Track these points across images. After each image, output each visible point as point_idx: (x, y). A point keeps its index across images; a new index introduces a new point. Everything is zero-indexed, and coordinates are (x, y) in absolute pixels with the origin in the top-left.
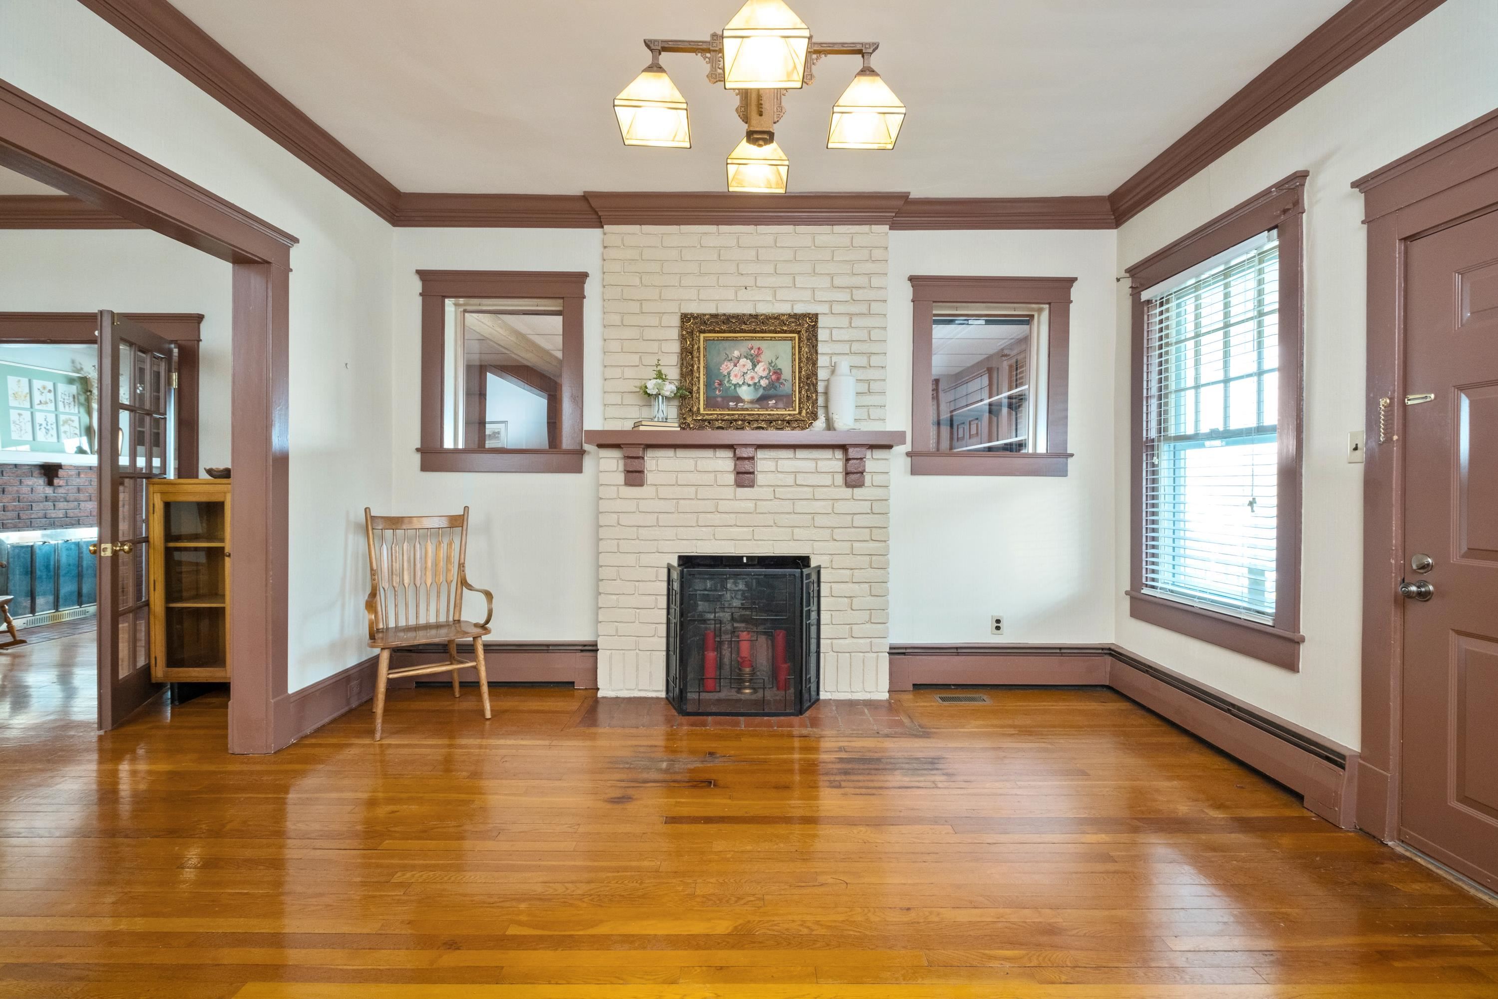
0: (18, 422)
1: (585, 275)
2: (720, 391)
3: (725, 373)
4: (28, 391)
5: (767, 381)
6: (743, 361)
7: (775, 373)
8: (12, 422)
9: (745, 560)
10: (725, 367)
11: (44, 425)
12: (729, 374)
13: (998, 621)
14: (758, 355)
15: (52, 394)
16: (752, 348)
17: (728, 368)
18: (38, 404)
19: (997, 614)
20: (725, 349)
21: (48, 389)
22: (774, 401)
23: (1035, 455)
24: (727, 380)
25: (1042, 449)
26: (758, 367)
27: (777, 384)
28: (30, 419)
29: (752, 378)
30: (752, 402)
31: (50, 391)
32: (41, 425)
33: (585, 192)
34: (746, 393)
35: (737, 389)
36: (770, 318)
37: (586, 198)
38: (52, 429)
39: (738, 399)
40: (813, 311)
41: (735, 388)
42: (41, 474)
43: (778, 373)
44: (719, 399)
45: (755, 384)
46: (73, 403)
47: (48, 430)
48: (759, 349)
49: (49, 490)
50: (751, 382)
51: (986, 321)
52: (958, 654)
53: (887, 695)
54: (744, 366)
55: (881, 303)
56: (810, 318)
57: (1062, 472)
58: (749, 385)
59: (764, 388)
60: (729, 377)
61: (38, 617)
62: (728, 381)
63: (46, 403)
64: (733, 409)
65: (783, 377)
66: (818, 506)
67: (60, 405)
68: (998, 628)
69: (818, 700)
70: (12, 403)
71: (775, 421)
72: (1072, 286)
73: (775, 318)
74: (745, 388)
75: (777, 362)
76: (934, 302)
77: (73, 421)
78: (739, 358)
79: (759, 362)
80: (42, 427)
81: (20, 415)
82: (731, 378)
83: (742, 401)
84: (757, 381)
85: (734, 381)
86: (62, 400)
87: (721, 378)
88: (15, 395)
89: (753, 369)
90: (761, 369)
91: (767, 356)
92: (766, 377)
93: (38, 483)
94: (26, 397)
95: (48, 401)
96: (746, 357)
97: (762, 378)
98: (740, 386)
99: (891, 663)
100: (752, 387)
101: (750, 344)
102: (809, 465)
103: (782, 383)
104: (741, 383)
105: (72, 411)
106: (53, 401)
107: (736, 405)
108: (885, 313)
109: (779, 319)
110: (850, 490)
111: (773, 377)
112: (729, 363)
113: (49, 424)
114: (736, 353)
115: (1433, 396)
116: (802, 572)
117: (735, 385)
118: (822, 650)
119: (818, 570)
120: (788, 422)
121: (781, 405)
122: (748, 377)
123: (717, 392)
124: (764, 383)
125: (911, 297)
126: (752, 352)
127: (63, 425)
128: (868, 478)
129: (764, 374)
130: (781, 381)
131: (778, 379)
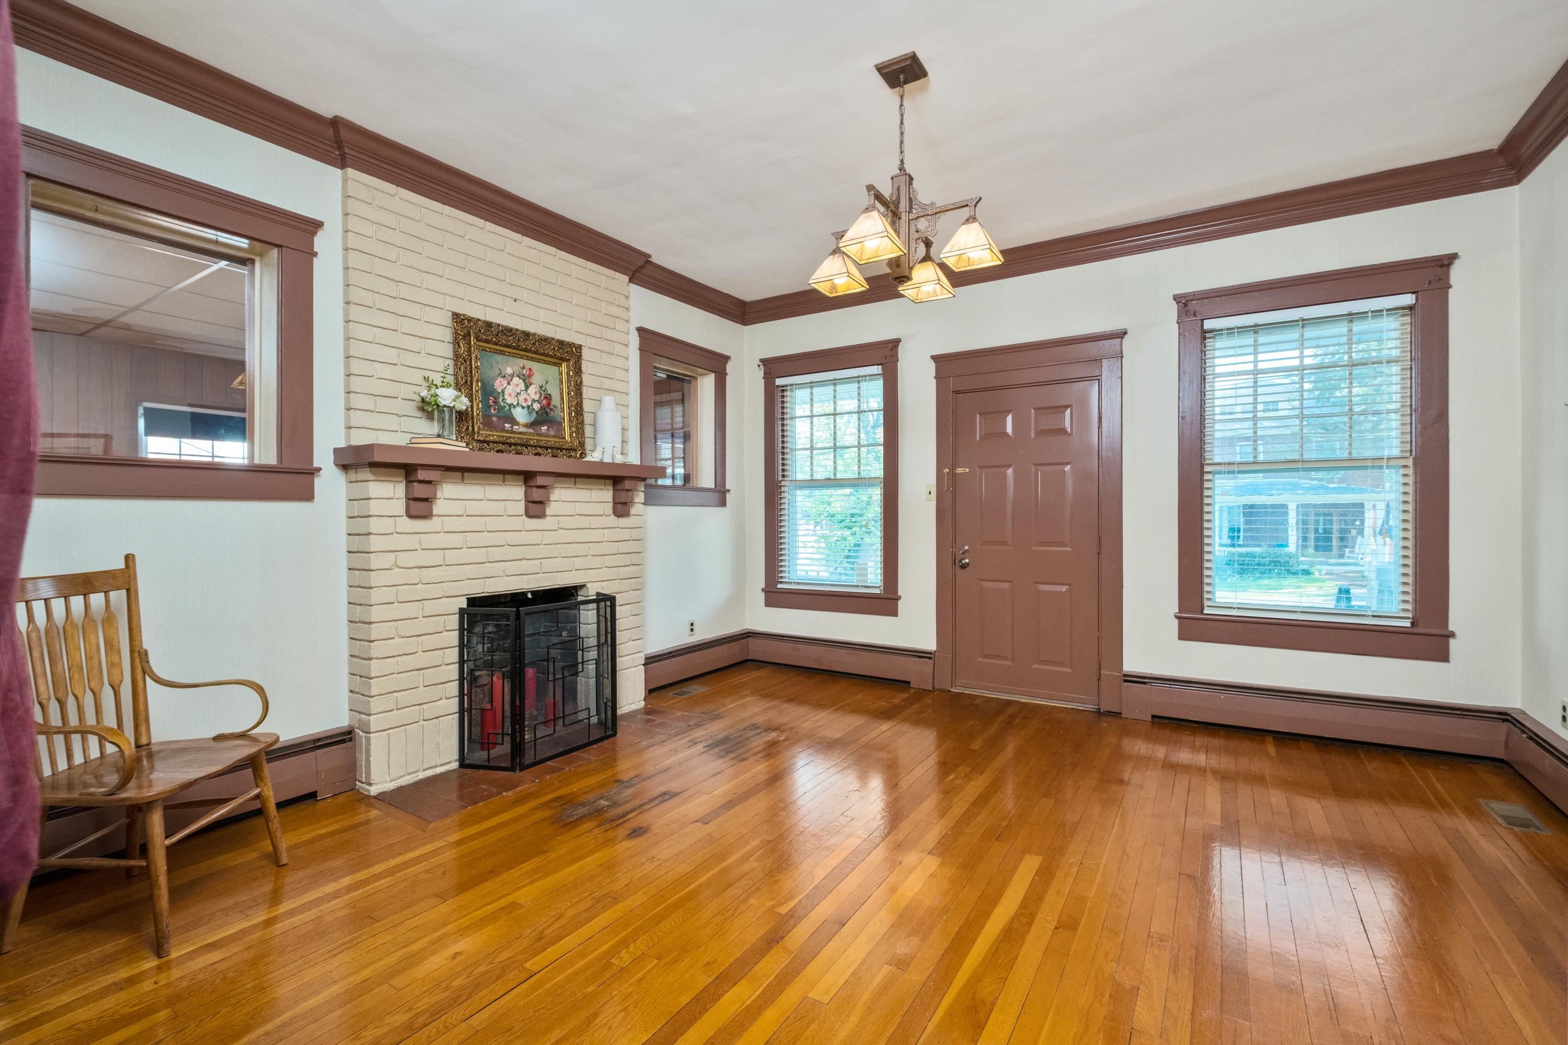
1: (318, 225)
2: (495, 409)
3: (499, 390)
5: (539, 405)
6: (516, 380)
7: (545, 398)
9: (530, 596)
10: (499, 384)
12: (503, 392)
13: (692, 624)
14: (530, 376)
16: (524, 368)
17: (502, 385)
19: (691, 619)
20: (497, 363)
22: (546, 428)
23: (711, 490)
24: (501, 398)
25: (709, 484)
26: (530, 389)
27: (548, 410)
29: (526, 400)
30: (526, 426)
33: (336, 117)
34: (521, 415)
35: (512, 409)
36: (541, 339)
37: (336, 123)
39: (513, 421)
40: (577, 342)
41: (510, 409)
43: (548, 397)
44: (494, 419)
45: (528, 407)
48: (530, 369)
50: (524, 405)
51: (667, 375)
52: (672, 657)
53: (643, 703)
54: (517, 385)
55: (624, 346)
56: (575, 348)
57: (723, 504)
58: (523, 407)
59: (537, 413)
60: (503, 395)
62: (503, 400)
64: (507, 432)
65: (553, 403)
68: (693, 629)
71: (547, 448)
72: (727, 362)
73: (546, 341)
74: (519, 409)
75: (547, 386)
76: (654, 354)
78: (512, 376)
79: (531, 384)
82: (506, 397)
83: (517, 424)
84: (530, 404)
85: (509, 400)
87: (495, 395)
89: (526, 390)
90: (532, 390)
91: (537, 379)
92: (538, 401)
96: (519, 377)
97: (534, 401)
98: (514, 407)
99: (645, 672)
100: (526, 410)
101: (522, 362)
102: (586, 495)
103: (551, 410)
104: (515, 404)
107: (512, 427)
108: (626, 356)
109: (549, 342)
110: (617, 519)
111: (544, 402)
112: (502, 380)
114: (509, 371)
115: (967, 470)
117: (510, 405)
120: (562, 450)
121: (552, 432)
122: (521, 398)
123: (492, 411)
124: (536, 406)
125: (639, 348)
126: (524, 371)
129: (536, 397)
130: (551, 407)
131: (549, 404)
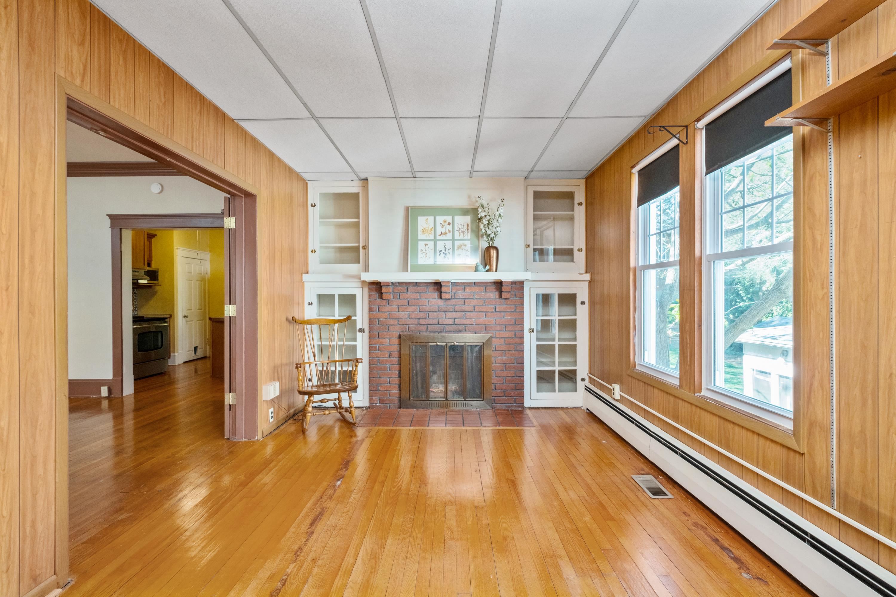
0: (424, 251)
4: (433, 226)
8: (419, 251)
11: (443, 251)
15: (451, 225)
18: (440, 235)
21: (447, 223)
28: (433, 247)
31: (449, 224)
32: (441, 251)
38: (449, 253)
42: (434, 289)
46: (466, 231)
47: (446, 254)
49: (441, 302)
61: (431, 402)
63: (446, 233)
67: (456, 233)
70: (421, 236)
77: (465, 245)
80: (441, 253)
81: (426, 245)
86: (458, 229)
88: (423, 231)
93: (433, 296)
94: (431, 230)
95: (447, 232)
105: (466, 237)
106: (451, 231)
113: (447, 250)
127: (457, 250)
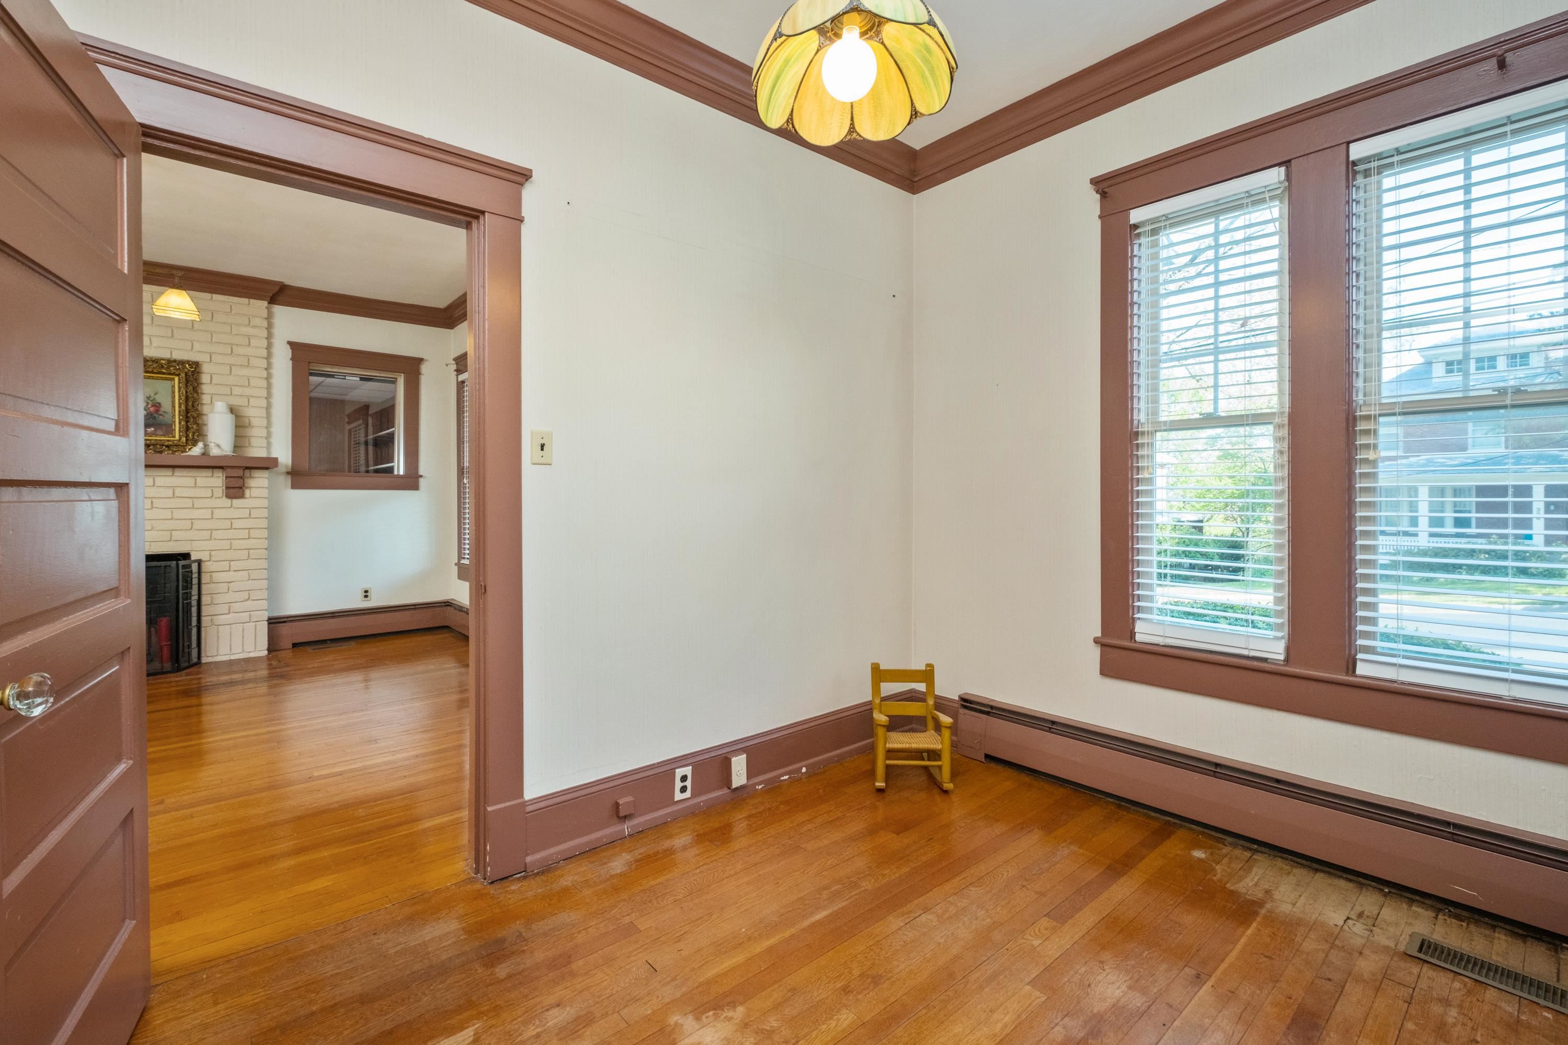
7: (153, 406)
13: (366, 591)
19: (366, 587)
22: (153, 429)
23: (399, 476)
25: (402, 473)
27: (156, 415)
40: (194, 360)
43: (157, 405)
51: (361, 378)
52: (333, 617)
53: (266, 652)
55: (264, 359)
56: (189, 365)
57: (415, 487)
65: (162, 409)
66: (196, 514)
68: (366, 596)
69: (199, 663)
71: (153, 445)
72: (423, 364)
73: (153, 361)
75: (155, 397)
99: (269, 628)
102: (189, 481)
103: (160, 415)
108: (266, 367)
109: (157, 362)
110: (229, 501)
111: (152, 409)
116: (177, 565)
118: (204, 624)
119: (199, 562)
120: (167, 446)
121: (159, 432)
125: (290, 356)
128: (247, 493)
130: (160, 413)
131: (157, 411)
